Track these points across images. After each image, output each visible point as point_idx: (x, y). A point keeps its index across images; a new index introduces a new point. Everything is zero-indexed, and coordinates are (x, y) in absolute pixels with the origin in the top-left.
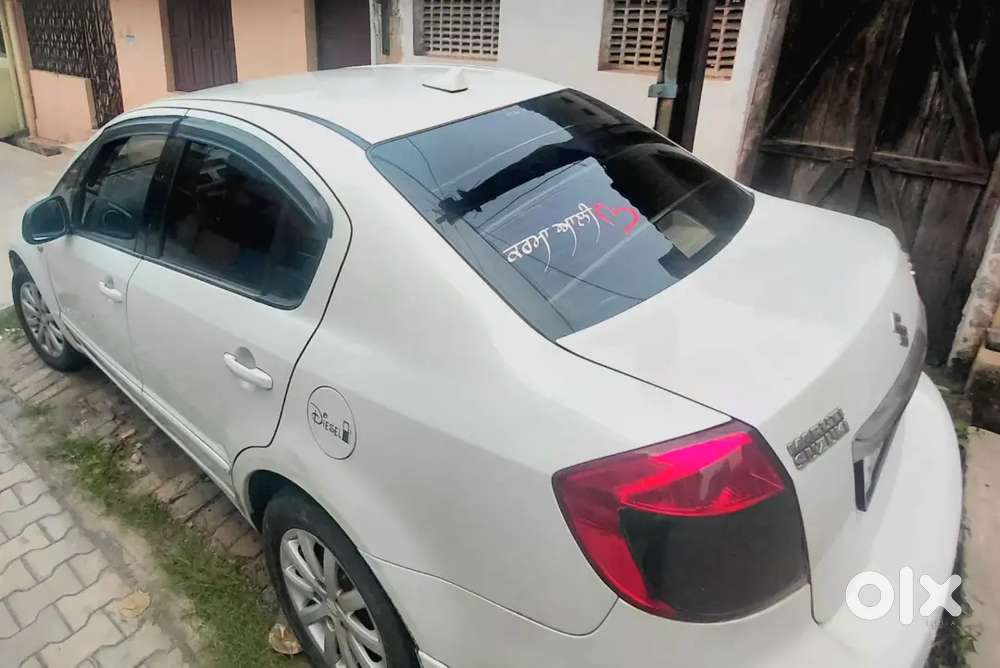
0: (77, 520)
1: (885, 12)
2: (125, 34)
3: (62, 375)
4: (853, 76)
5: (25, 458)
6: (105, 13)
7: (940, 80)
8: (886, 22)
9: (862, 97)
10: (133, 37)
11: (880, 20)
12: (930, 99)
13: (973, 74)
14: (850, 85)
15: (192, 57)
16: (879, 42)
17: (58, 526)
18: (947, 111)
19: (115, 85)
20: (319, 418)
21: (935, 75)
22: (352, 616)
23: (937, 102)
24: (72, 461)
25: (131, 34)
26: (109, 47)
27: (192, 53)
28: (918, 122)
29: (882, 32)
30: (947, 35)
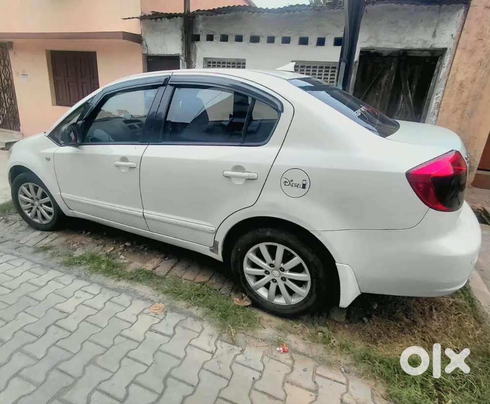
0: (103, 285)
1: (388, 74)
2: (21, 73)
3: (51, 233)
4: (378, 97)
5: (52, 268)
6: (4, 61)
7: (403, 98)
8: (388, 77)
9: (381, 103)
10: (27, 75)
11: (386, 77)
12: (400, 105)
13: (413, 96)
14: (377, 100)
15: (69, 88)
16: (386, 84)
17: (95, 289)
18: (406, 108)
19: (11, 103)
20: (289, 183)
21: (402, 96)
22: (289, 272)
23: (403, 105)
24: (85, 264)
25: (26, 73)
26: (8, 81)
27: (69, 86)
28: (397, 112)
29: (387, 81)
30: (406, 81)
